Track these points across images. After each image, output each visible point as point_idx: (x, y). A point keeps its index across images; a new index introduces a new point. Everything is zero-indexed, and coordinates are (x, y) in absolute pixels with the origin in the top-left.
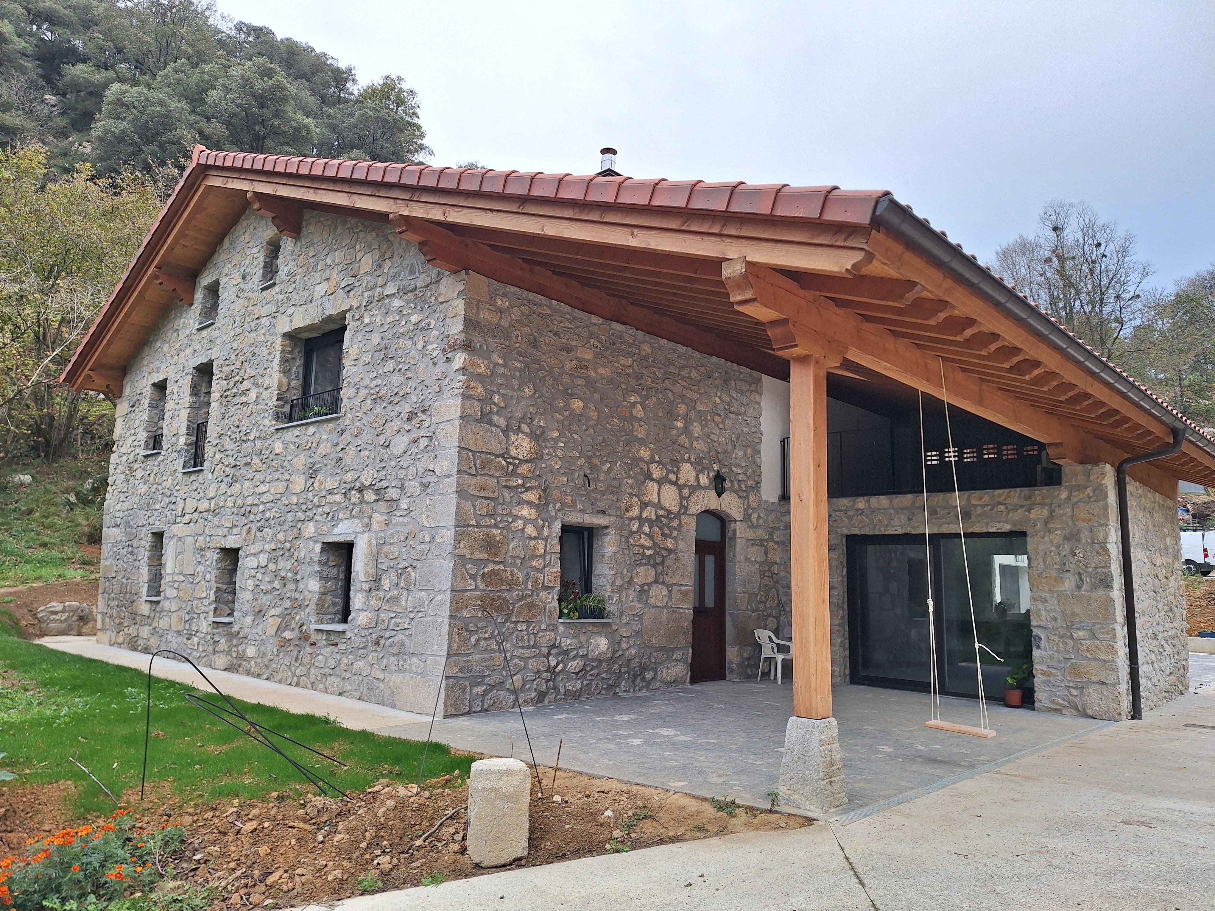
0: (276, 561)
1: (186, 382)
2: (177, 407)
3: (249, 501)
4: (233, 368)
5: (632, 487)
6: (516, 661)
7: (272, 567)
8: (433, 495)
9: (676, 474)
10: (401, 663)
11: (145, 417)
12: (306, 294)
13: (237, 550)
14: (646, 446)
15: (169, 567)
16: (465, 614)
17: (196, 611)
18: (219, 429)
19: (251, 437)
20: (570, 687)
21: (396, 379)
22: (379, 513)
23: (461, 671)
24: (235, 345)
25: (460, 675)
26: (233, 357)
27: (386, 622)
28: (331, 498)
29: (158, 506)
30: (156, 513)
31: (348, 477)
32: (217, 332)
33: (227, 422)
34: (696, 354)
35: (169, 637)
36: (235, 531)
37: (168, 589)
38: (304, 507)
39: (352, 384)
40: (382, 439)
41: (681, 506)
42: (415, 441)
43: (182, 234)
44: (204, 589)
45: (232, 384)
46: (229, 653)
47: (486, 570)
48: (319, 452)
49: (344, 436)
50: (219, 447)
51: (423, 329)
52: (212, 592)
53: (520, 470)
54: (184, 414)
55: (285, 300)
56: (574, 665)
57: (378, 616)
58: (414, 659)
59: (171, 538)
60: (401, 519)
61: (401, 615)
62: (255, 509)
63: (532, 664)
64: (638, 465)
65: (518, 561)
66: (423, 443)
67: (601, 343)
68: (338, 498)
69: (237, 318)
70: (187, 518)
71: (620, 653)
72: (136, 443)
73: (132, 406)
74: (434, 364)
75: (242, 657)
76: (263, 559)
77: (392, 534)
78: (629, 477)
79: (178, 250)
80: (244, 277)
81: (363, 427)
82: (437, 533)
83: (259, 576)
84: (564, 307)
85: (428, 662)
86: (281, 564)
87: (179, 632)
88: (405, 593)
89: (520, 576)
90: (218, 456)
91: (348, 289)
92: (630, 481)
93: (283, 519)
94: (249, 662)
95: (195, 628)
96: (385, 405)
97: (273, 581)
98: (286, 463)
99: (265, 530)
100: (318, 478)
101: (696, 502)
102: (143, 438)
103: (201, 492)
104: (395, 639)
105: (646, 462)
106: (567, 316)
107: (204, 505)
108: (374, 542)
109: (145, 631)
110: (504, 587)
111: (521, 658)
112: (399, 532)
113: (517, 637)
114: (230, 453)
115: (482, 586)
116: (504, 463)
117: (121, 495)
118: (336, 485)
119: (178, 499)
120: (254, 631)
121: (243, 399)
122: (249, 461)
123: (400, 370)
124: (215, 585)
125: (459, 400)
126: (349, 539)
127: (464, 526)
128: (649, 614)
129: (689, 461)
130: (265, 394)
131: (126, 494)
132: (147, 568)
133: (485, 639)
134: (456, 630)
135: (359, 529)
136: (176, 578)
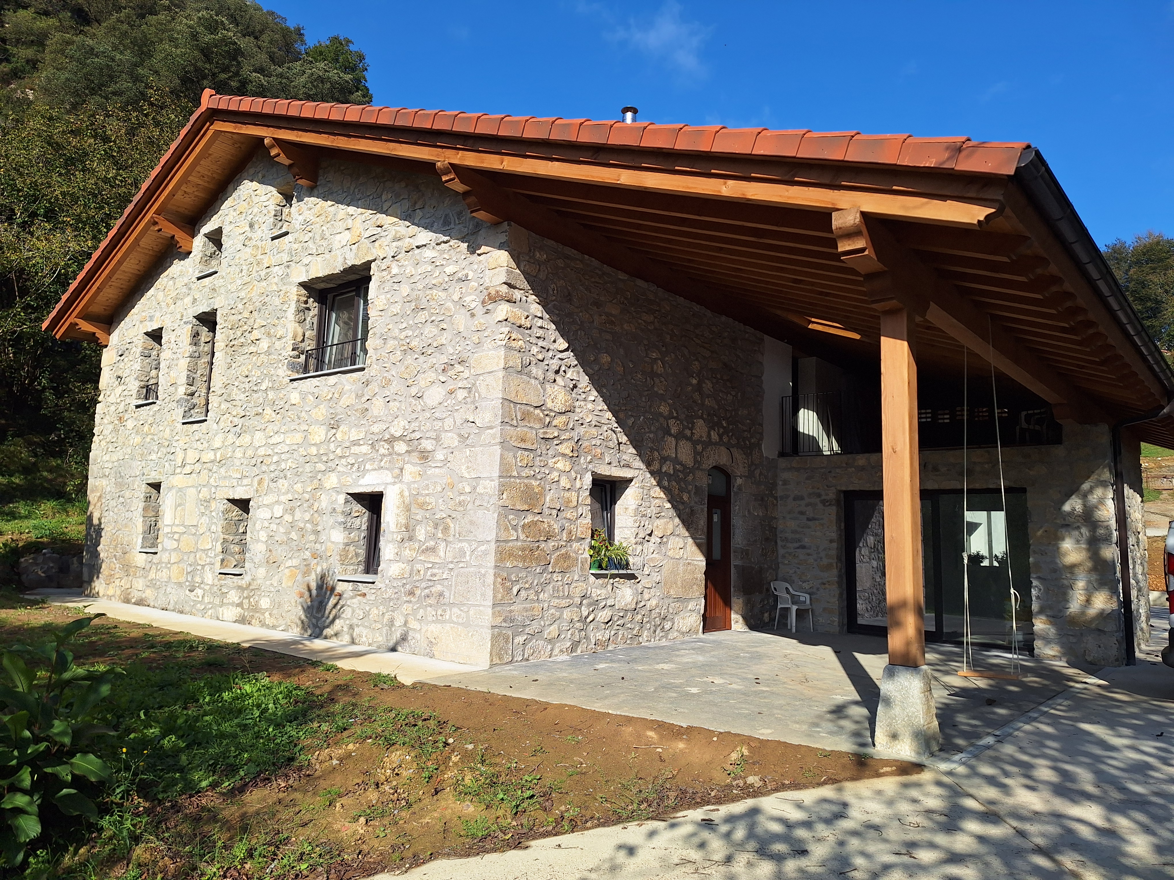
0: (292, 510)
1: (186, 332)
2: (175, 356)
3: (262, 452)
4: (240, 317)
5: (653, 442)
6: (552, 611)
7: (288, 518)
8: (473, 446)
9: (691, 429)
10: (439, 613)
11: (137, 366)
12: (324, 243)
13: (249, 501)
14: (665, 401)
15: (168, 517)
16: (509, 565)
17: (200, 562)
18: (225, 379)
19: (263, 387)
20: (600, 637)
21: (430, 330)
22: (412, 464)
23: (505, 621)
24: (242, 294)
25: (504, 624)
26: (240, 306)
27: (422, 572)
28: (355, 449)
29: (154, 457)
30: (152, 464)
31: (376, 428)
32: (221, 280)
33: (234, 372)
34: (709, 313)
35: (169, 589)
36: (245, 481)
37: (166, 540)
38: (325, 458)
39: (378, 335)
40: (414, 391)
41: (695, 461)
42: (451, 392)
43: (184, 180)
44: (210, 540)
45: (239, 333)
46: (240, 605)
47: (526, 521)
48: (341, 403)
49: (369, 387)
50: (225, 396)
51: (461, 280)
52: (219, 543)
53: (555, 422)
54: (184, 363)
55: (300, 248)
56: (604, 615)
57: (412, 567)
58: (455, 610)
59: (170, 489)
60: (437, 470)
61: (437, 566)
62: (267, 461)
63: (567, 614)
64: (658, 421)
65: (554, 512)
66: (461, 394)
67: (626, 298)
68: (365, 449)
69: (244, 267)
70: (188, 469)
71: (642, 604)
72: (126, 393)
73: (121, 356)
74: (473, 315)
75: (256, 609)
76: (278, 511)
77: (427, 485)
78: (650, 432)
79: (179, 196)
80: (251, 226)
81: (392, 378)
82: (478, 485)
83: (274, 527)
84: (595, 263)
85: (471, 612)
86: (298, 515)
87: (180, 585)
88: (443, 544)
89: (556, 527)
90: (224, 406)
91: (373, 238)
92: (651, 436)
93: (300, 470)
94: (263, 614)
95: (198, 579)
96: (416, 356)
97: (289, 533)
98: (303, 414)
99: (281, 481)
100: (341, 429)
101: (708, 458)
102: (134, 387)
103: (204, 442)
104: (433, 590)
105: (665, 418)
106: (597, 271)
107: (208, 456)
108: (406, 494)
109: (139, 583)
110: (542, 538)
111: (557, 608)
112: (435, 483)
113: (554, 587)
114: (239, 403)
115: (522, 537)
116: (542, 415)
117: (110, 445)
118: (362, 435)
119: (178, 449)
120: (268, 583)
121: (253, 349)
122: (261, 411)
123: (432, 321)
124: (222, 536)
125: (502, 352)
126: (377, 489)
127: (506, 477)
128: (668, 565)
129: (701, 417)
130: (278, 345)
131: (115, 445)
132: (141, 519)
133: (526, 589)
134: (499, 580)
135: (389, 479)
136: (175, 529)
